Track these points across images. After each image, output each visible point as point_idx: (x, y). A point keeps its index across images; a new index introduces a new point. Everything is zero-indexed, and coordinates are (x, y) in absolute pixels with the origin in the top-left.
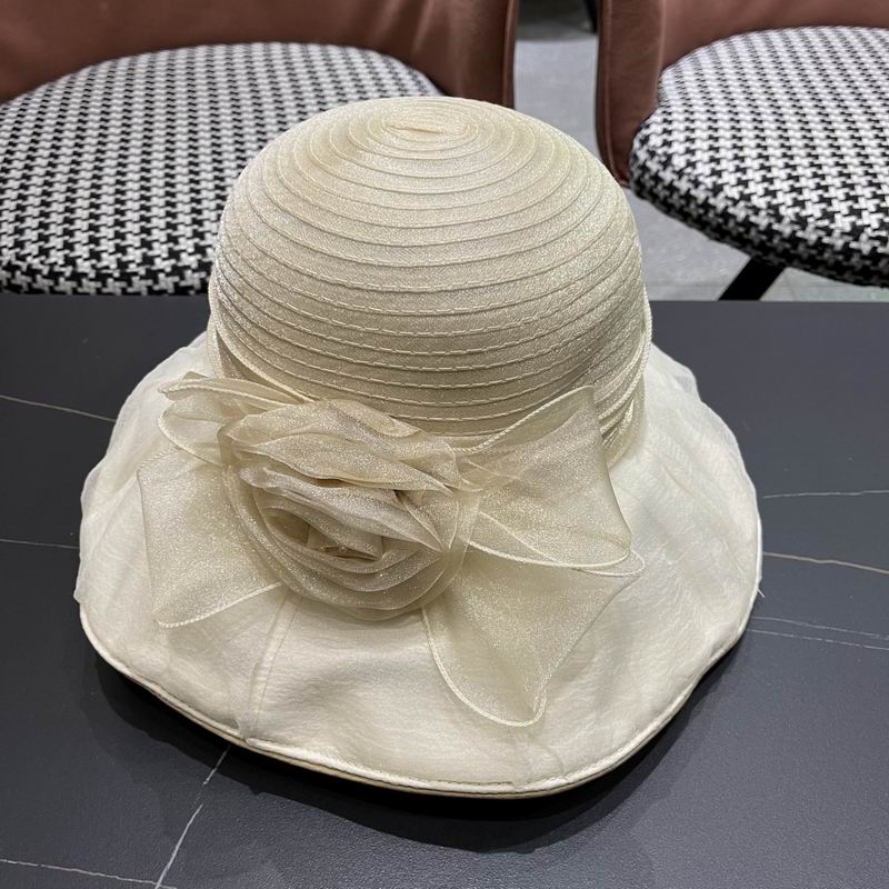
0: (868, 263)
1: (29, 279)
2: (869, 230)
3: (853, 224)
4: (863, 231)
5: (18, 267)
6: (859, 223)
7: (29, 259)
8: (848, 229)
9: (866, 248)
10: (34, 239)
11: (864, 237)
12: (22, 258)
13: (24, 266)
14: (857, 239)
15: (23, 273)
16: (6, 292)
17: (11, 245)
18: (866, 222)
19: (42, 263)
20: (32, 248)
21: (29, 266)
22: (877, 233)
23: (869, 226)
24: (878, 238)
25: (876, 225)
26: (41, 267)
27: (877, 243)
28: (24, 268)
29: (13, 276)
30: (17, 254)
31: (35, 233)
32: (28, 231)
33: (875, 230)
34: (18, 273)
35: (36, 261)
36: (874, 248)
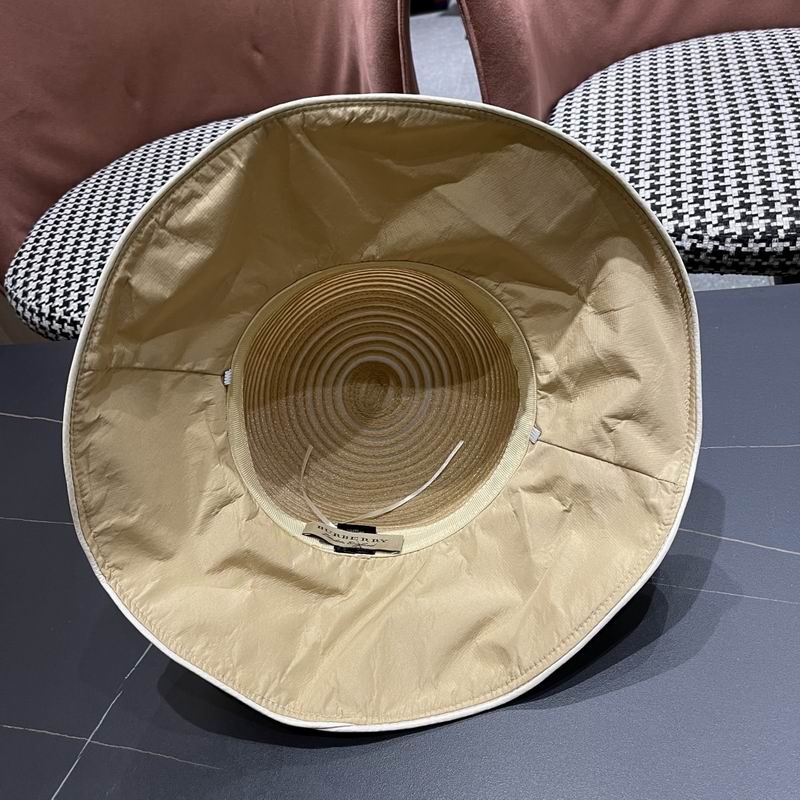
0: (691, 256)
1: (73, 328)
2: (688, 231)
3: (676, 227)
4: (683, 232)
5: (65, 321)
6: (681, 225)
7: (72, 314)
8: (672, 231)
9: (687, 245)
10: (76, 299)
11: (684, 237)
12: (67, 314)
13: (68, 319)
14: (679, 239)
15: (69, 325)
16: (61, 337)
17: (61, 305)
18: (686, 224)
19: (80, 316)
20: (74, 306)
21: (72, 319)
22: (695, 232)
23: (688, 227)
24: (695, 237)
25: (693, 226)
26: (79, 319)
27: (695, 241)
28: (69, 321)
29: (63, 327)
30: (65, 311)
31: (77, 294)
32: (72, 293)
33: (692, 230)
34: (66, 324)
35: (76, 315)
36: (694, 245)
